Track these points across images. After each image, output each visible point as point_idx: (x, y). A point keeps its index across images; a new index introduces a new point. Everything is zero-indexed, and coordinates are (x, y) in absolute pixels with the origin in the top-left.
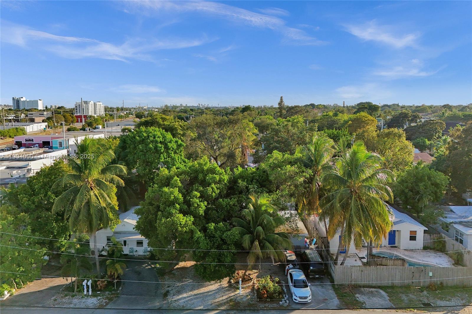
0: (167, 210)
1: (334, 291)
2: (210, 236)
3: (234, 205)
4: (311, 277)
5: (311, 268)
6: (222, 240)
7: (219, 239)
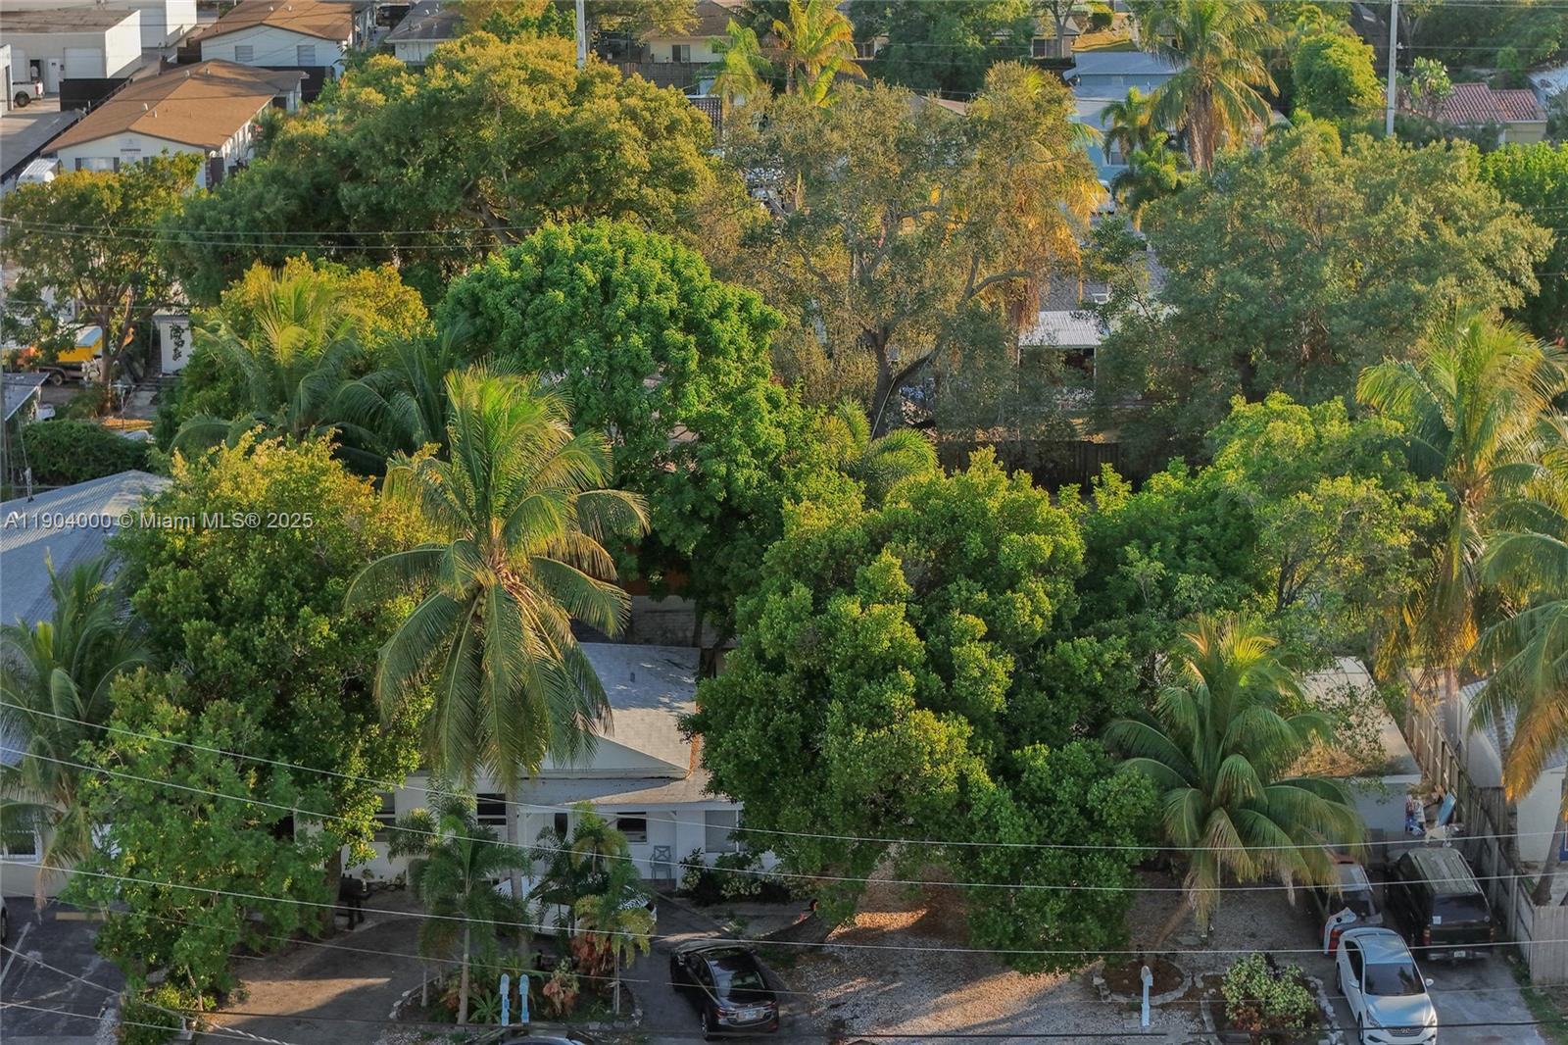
0: (867, 695)
1: (1529, 1008)
2: (1035, 800)
3: (1117, 665)
4: (1433, 956)
5: (1437, 920)
6: (1086, 812)
7: (1074, 811)
